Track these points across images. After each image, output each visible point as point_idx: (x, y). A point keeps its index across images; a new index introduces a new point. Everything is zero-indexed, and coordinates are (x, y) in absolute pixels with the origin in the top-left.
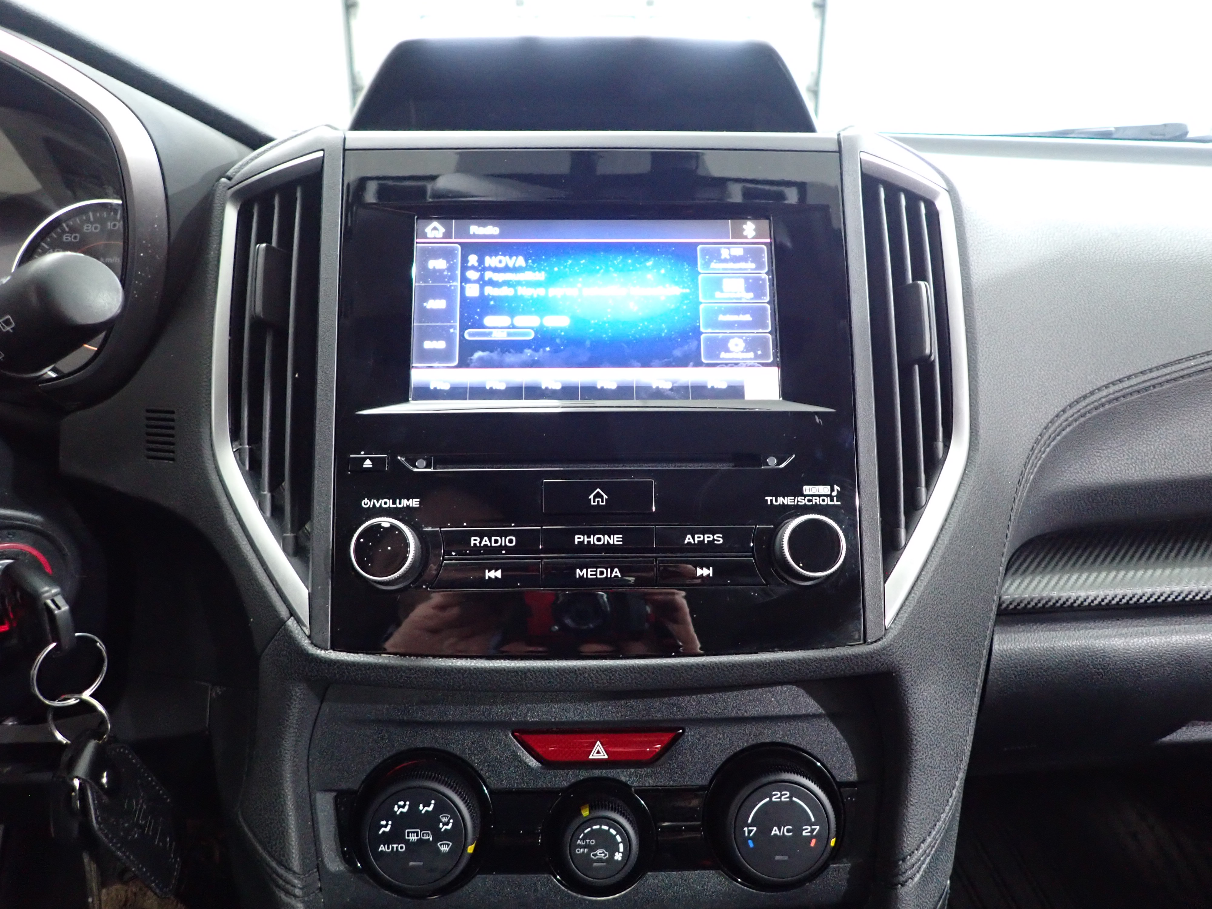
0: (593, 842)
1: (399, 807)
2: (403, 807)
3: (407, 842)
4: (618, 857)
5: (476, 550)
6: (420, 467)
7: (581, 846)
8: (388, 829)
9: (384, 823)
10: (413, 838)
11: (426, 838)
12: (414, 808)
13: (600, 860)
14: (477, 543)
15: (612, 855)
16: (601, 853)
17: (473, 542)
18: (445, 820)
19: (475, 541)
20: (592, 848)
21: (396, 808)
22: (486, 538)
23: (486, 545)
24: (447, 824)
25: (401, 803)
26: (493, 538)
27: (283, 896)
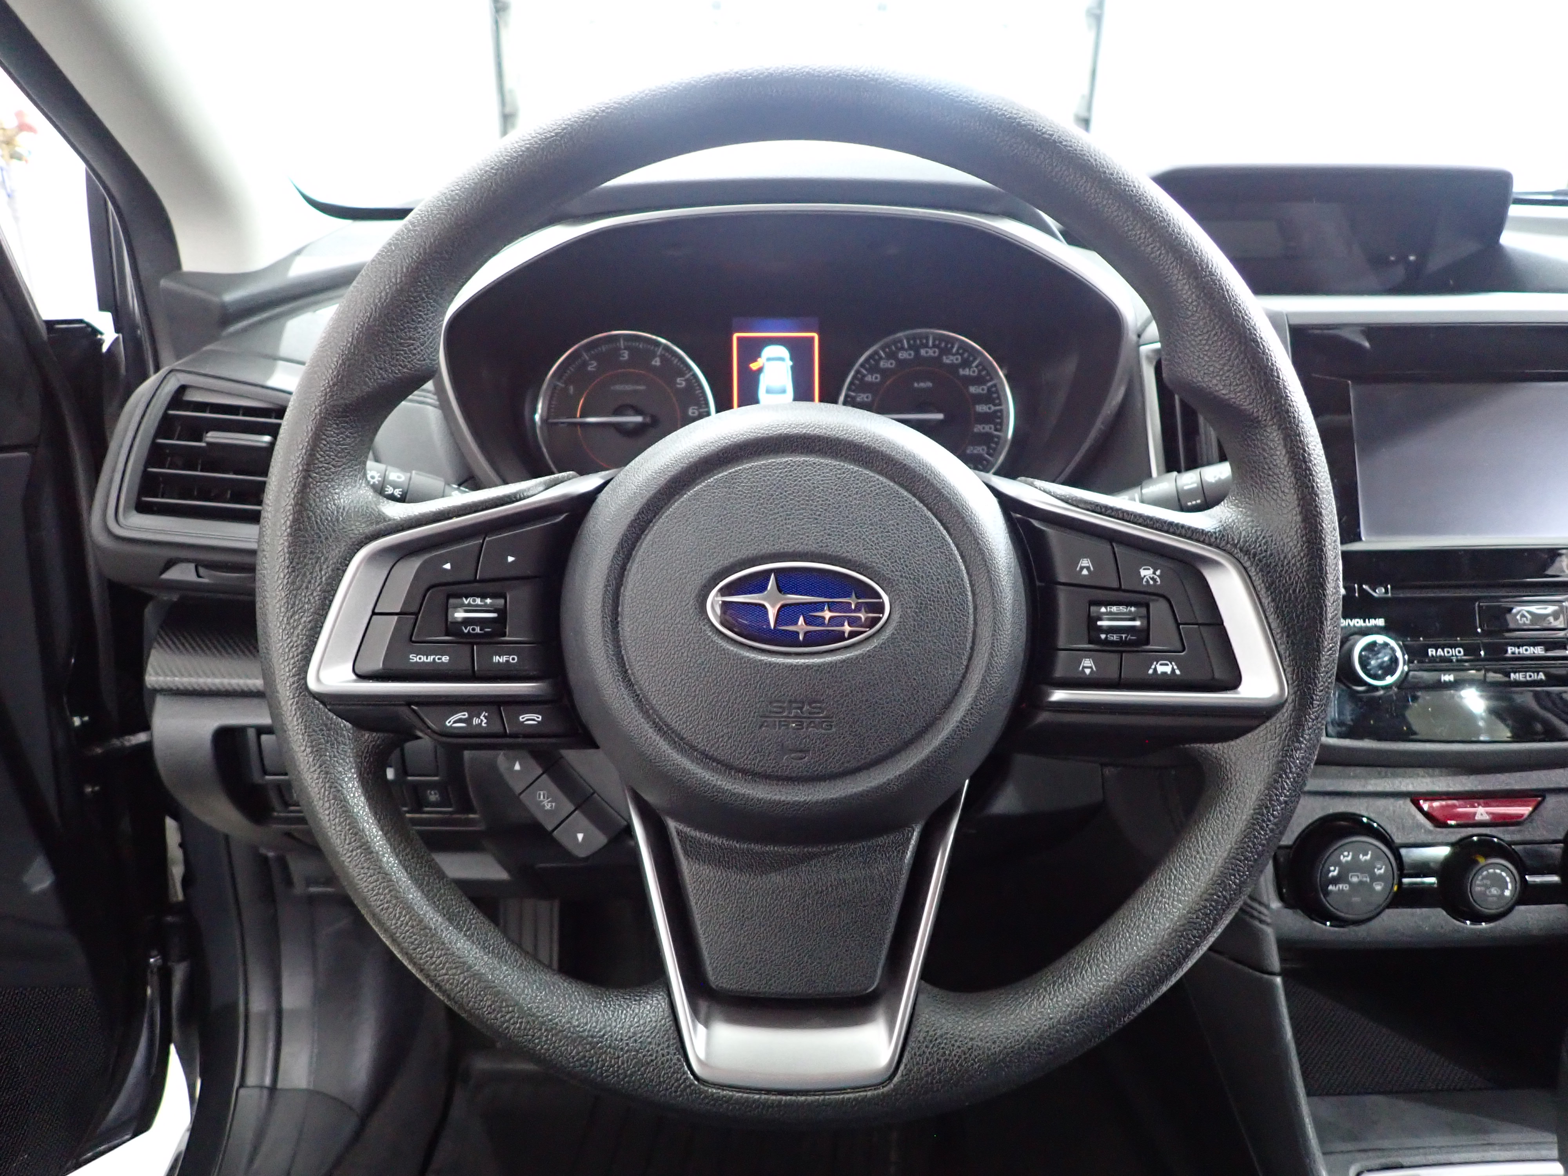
0: (1488, 882)
1: (1344, 856)
2: (1347, 856)
3: (1350, 883)
4: (1507, 893)
5: (1433, 659)
6: (1380, 592)
7: (1479, 886)
8: (1335, 873)
9: (1332, 868)
10: (1355, 880)
11: (1365, 879)
12: (1355, 858)
13: (1493, 896)
14: (1434, 653)
15: (1503, 892)
16: (1494, 891)
17: (1430, 654)
18: (1379, 866)
19: (1431, 652)
20: (1488, 887)
21: (1342, 857)
22: (1440, 650)
23: (1441, 656)
24: (1380, 869)
25: (1346, 853)
26: (1446, 650)
27: (1257, 923)
